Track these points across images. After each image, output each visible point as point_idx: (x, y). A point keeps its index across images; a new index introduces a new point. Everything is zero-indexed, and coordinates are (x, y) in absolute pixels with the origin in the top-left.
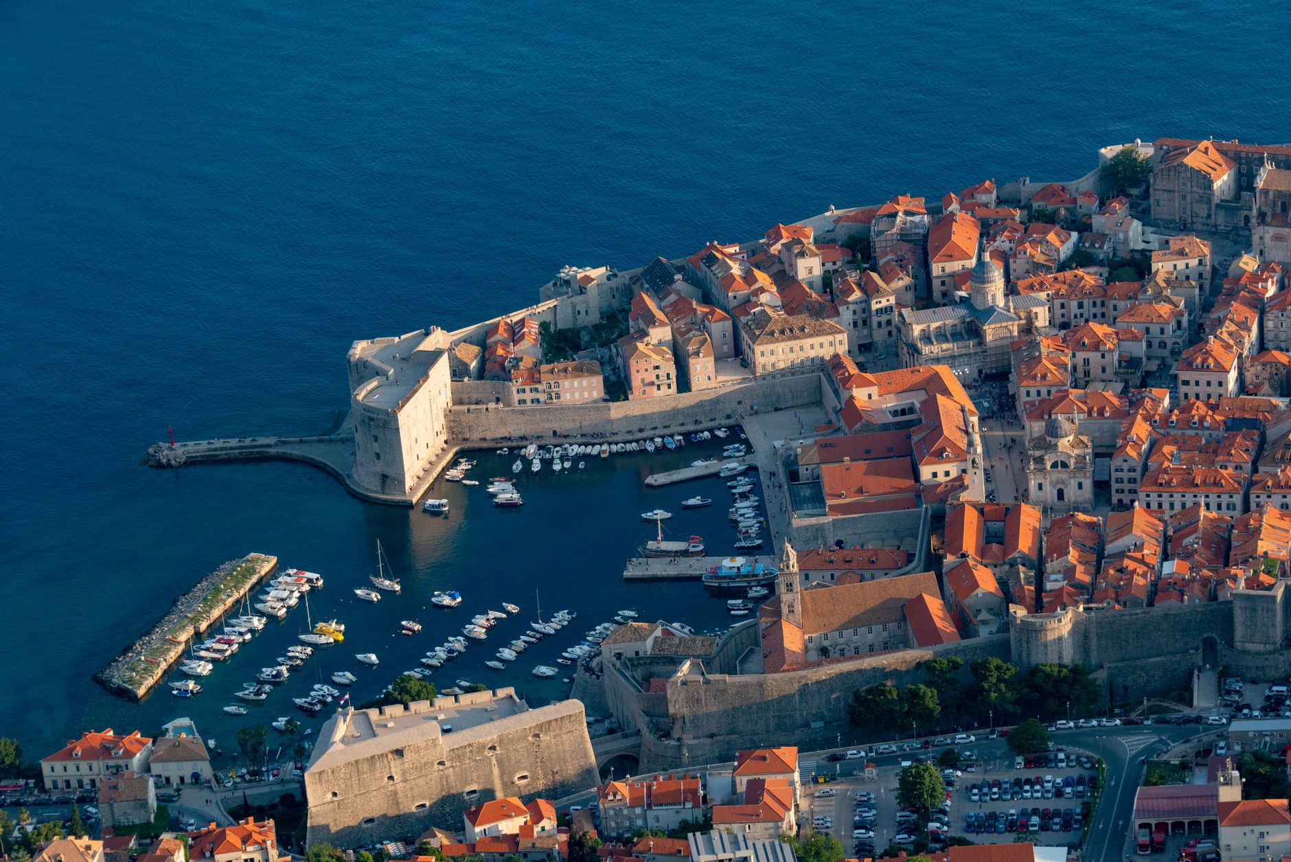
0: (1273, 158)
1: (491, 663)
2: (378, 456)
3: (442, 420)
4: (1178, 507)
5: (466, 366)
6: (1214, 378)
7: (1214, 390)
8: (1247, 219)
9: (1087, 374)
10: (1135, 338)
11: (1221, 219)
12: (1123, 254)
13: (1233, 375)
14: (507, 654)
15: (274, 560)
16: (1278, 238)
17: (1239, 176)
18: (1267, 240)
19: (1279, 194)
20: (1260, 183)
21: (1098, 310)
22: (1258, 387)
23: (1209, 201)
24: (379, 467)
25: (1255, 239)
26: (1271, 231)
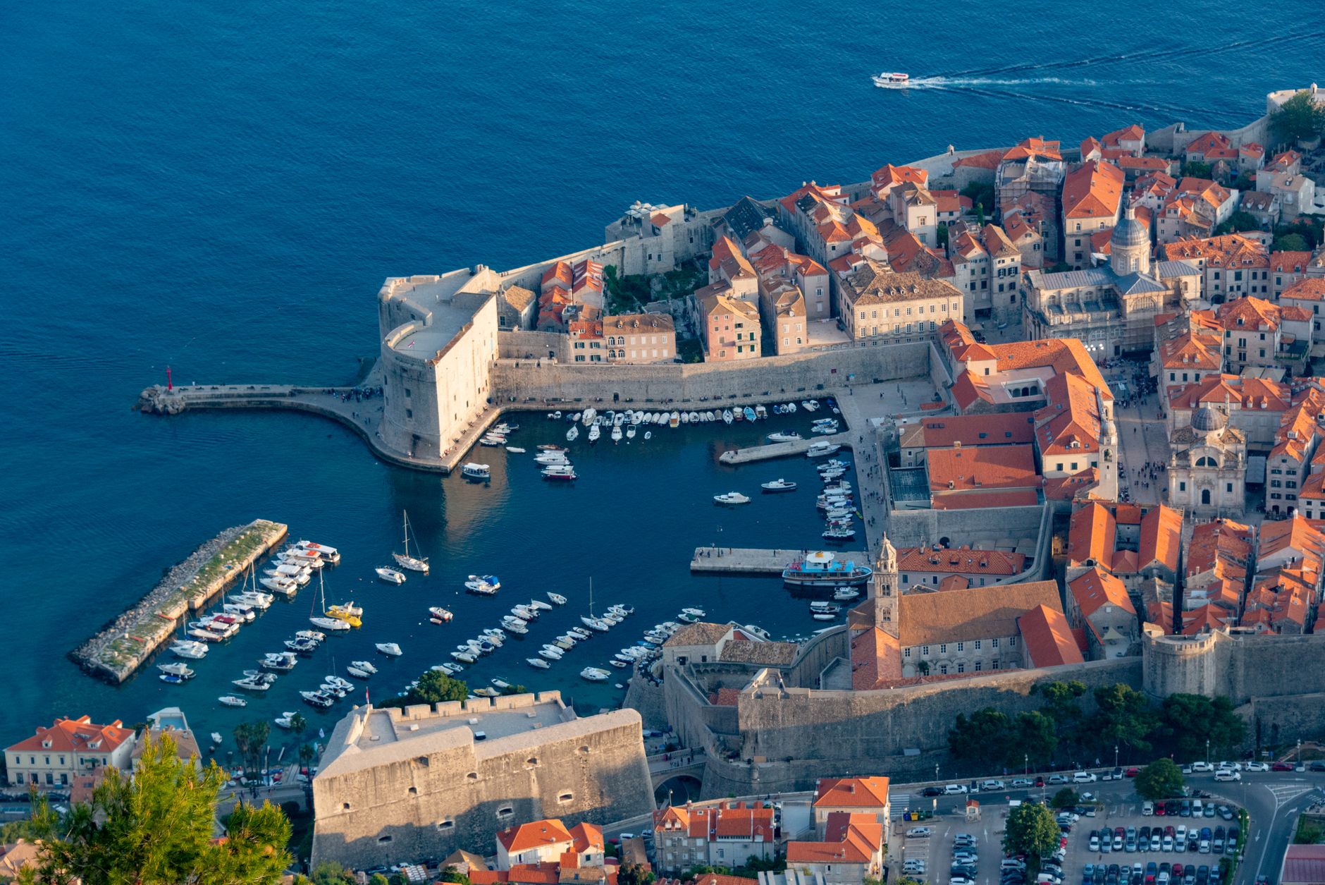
2: (410, 413)
3: (486, 375)
5: (517, 313)
9: (1242, 356)
10: (1301, 318)
12: (1291, 218)
14: (552, 651)
15: (283, 528)
21: (1259, 283)
24: (410, 426)
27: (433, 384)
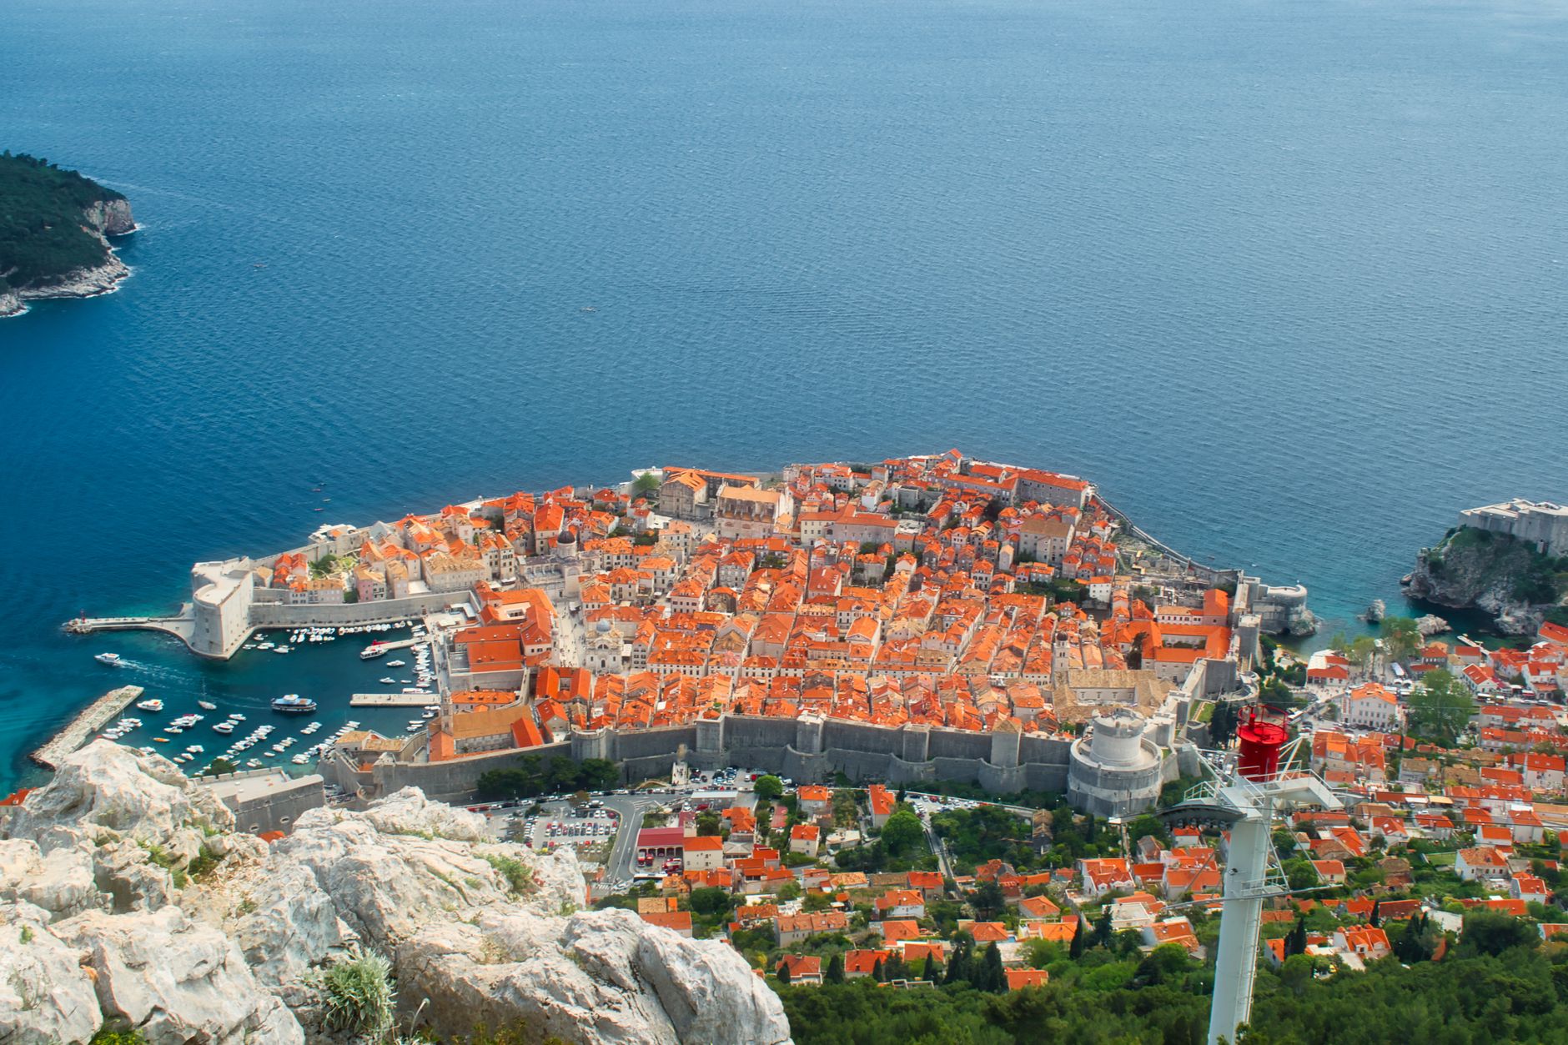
0: (727, 480)
1: (267, 754)
2: (208, 631)
3: (247, 611)
4: (668, 672)
5: (263, 580)
6: (691, 600)
7: (691, 608)
8: (712, 513)
9: (621, 596)
10: (648, 577)
11: (697, 513)
12: (643, 531)
13: (701, 599)
14: (279, 747)
15: (140, 689)
16: (729, 525)
17: (709, 489)
18: (723, 525)
19: (730, 500)
20: (719, 493)
21: (628, 561)
22: (715, 606)
23: (692, 503)
24: (208, 637)
25: (717, 524)
26: (724, 521)
27: (220, 616)
